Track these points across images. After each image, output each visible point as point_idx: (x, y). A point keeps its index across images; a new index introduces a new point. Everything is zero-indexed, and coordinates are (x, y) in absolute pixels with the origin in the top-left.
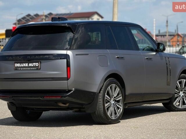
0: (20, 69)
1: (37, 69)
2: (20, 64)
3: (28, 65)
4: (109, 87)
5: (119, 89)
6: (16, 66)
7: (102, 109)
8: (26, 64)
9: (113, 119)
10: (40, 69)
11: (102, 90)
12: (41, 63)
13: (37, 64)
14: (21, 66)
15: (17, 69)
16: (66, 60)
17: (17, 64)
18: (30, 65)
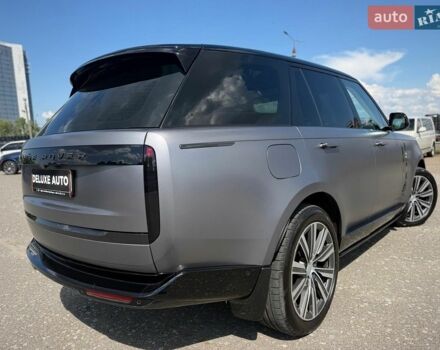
3: (51, 180)
4: (303, 236)
5: (327, 231)
10: (73, 196)
11: (282, 249)
16: (142, 167)
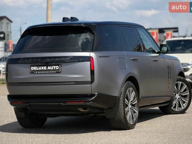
0: (37, 73)
1: (58, 72)
2: (37, 67)
3: (47, 68)
5: (135, 93)
6: (32, 69)
7: (123, 113)
8: (45, 67)
9: (131, 124)
10: (60, 72)
11: (122, 93)
12: (61, 66)
13: (57, 67)
14: (38, 69)
15: (33, 72)
16: (89, 62)
17: (33, 67)
18: (49, 68)
